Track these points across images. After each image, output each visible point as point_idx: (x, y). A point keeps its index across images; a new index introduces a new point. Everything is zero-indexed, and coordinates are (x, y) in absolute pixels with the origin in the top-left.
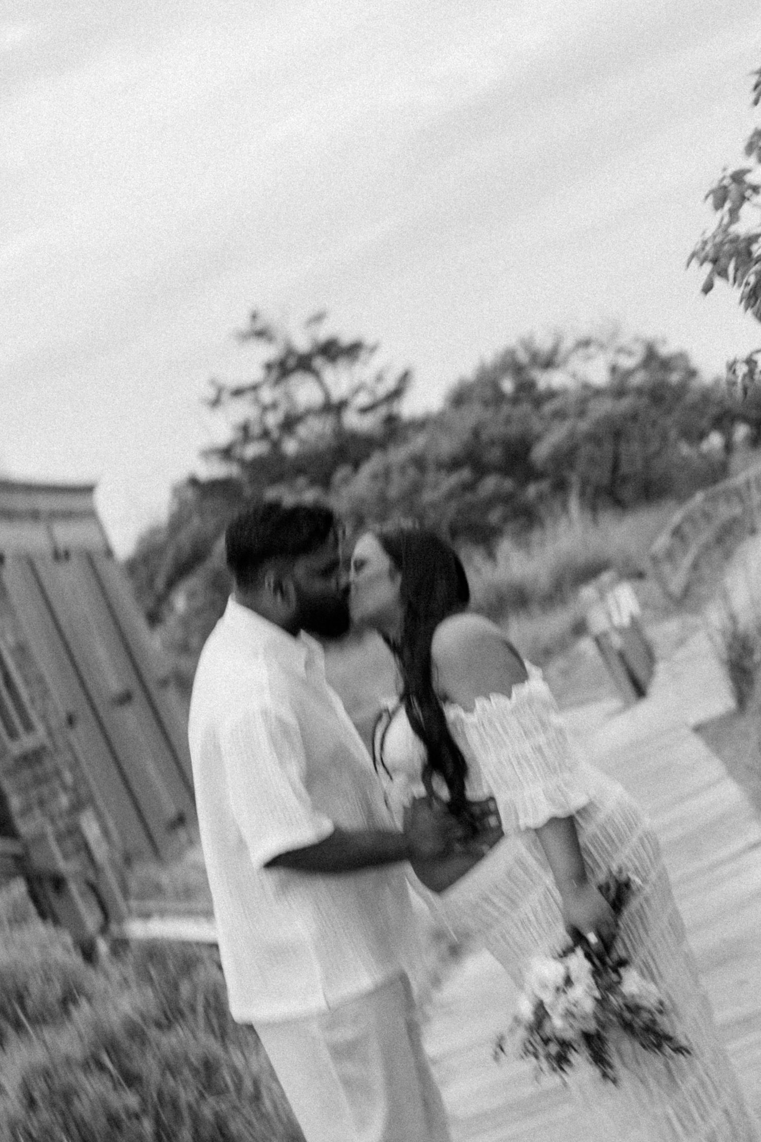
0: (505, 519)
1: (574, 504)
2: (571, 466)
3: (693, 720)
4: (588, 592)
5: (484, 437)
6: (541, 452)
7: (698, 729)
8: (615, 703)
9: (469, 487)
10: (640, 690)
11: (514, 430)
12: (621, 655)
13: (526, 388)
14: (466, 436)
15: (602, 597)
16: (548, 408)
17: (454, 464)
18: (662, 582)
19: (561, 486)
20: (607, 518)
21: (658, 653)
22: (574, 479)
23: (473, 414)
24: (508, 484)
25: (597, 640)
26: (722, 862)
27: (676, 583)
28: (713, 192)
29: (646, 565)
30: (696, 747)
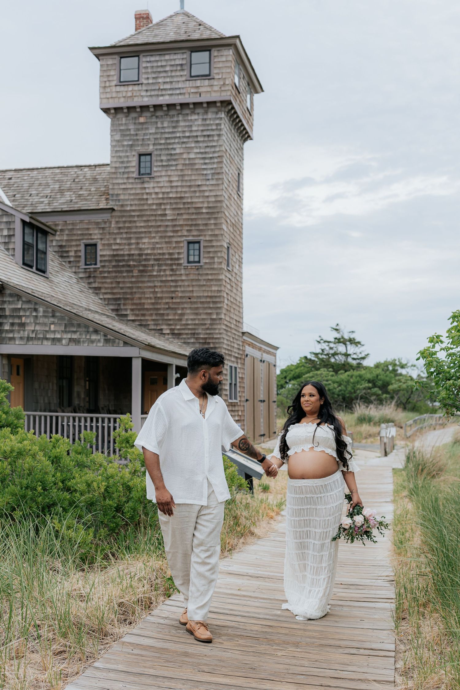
0: (375, 400)
1: (393, 403)
2: (397, 394)
3: (394, 467)
4: (383, 425)
5: (379, 377)
6: (390, 387)
7: (393, 469)
8: (379, 455)
9: (370, 388)
10: (386, 454)
11: (388, 379)
12: (385, 444)
13: (394, 371)
14: (375, 375)
15: (386, 428)
16: (397, 378)
17: (369, 381)
18: (406, 431)
19: (392, 398)
20: (400, 410)
21: (395, 447)
22: (396, 398)
23: (379, 371)
24: (380, 392)
25: (381, 437)
26: (376, 502)
27: (409, 434)
28: (430, 338)
29: (403, 425)
30: (390, 474)
